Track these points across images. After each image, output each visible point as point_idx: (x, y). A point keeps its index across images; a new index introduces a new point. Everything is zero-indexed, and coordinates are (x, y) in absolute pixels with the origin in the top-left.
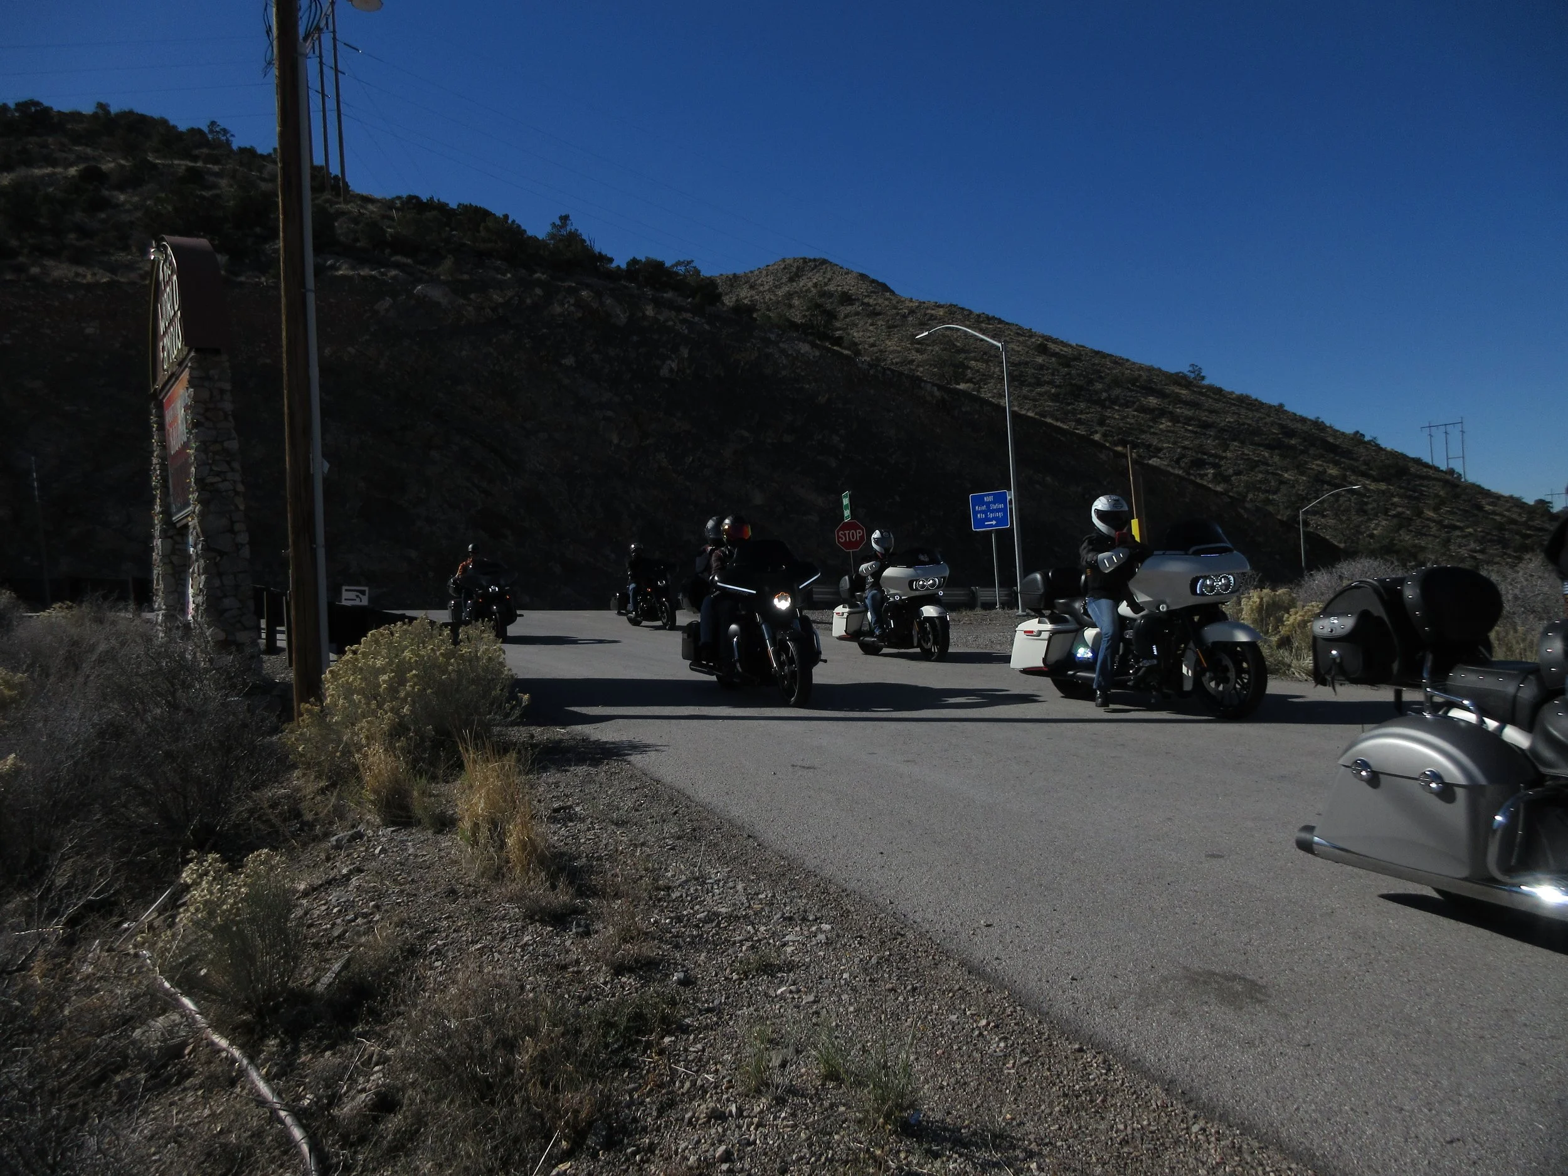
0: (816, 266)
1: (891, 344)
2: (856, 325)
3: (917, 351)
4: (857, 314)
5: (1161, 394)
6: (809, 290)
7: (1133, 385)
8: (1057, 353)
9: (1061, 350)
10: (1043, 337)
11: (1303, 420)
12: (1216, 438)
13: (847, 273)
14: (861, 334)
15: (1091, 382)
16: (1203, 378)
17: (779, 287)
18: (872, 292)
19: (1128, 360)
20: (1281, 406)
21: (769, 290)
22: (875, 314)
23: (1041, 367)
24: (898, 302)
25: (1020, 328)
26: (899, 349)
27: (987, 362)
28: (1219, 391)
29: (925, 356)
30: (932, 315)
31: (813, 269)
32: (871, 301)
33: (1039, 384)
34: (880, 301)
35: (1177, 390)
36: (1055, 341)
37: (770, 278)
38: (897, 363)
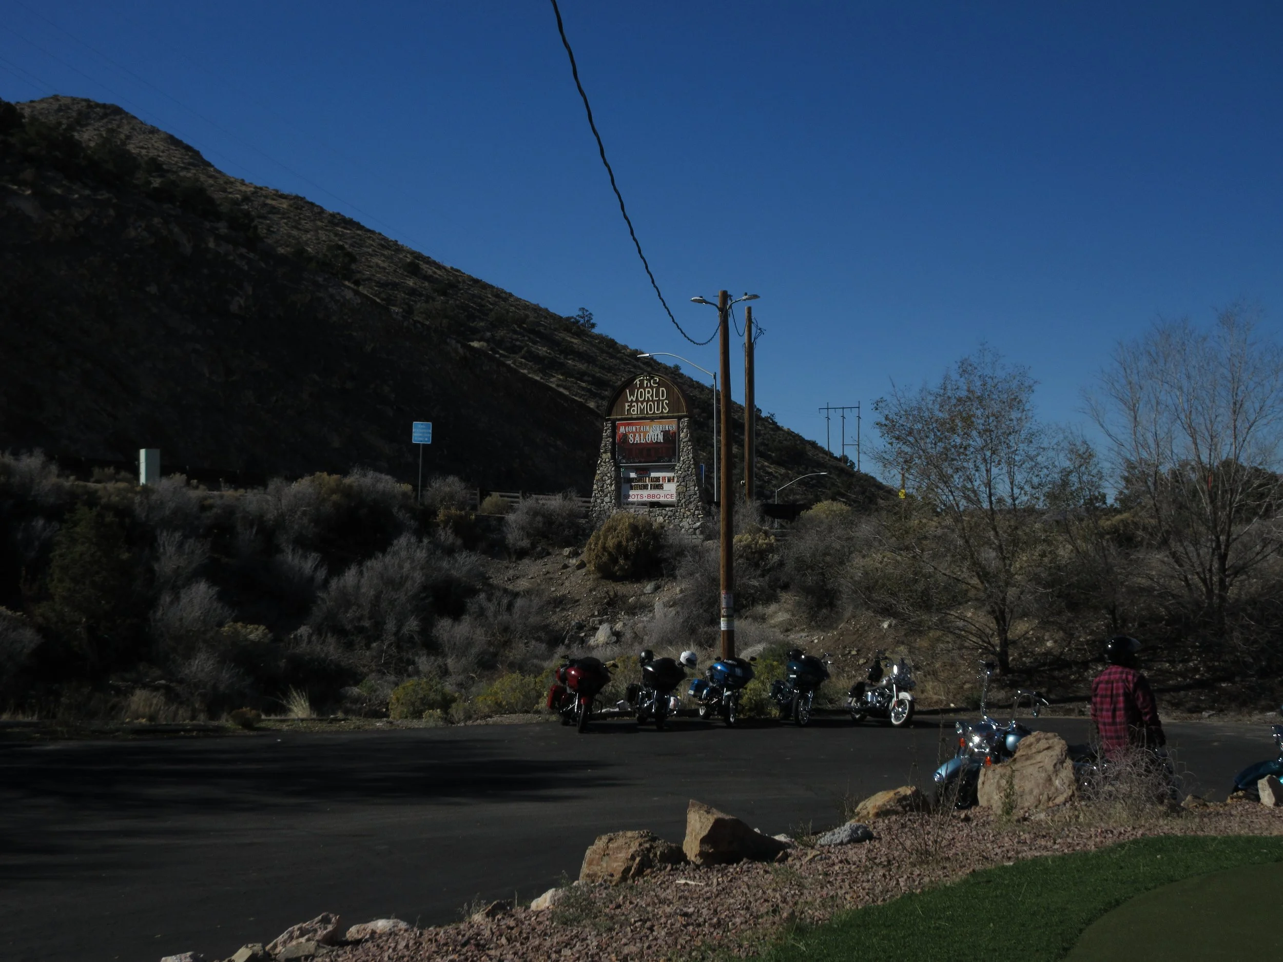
0: (105, 115)
7: (520, 326)
8: (431, 276)
9: (435, 273)
10: (413, 253)
15: (471, 317)
16: (594, 325)
18: (190, 164)
19: (511, 295)
23: (413, 292)
24: (223, 183)
30: (273, 207)
34: (200, 178)
35: (568, 338)
36: (427, 260)
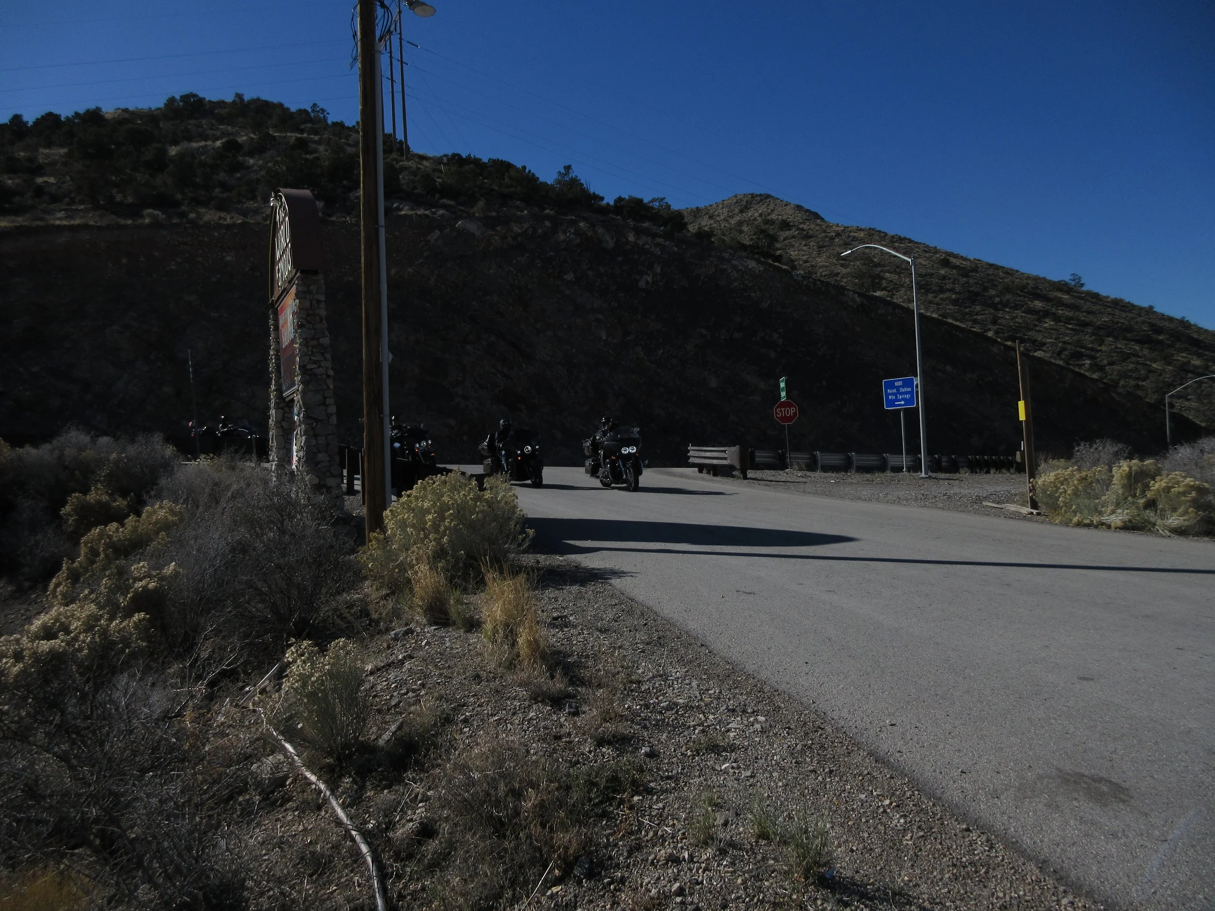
0: (761, 200)
1: (821, 261)
2: (793, 246)
3: (842, 265)
4: (794, 237)
5: (1045, 298)
6: (755, 219)
7: (1022, 291)
8: (959, 266)
9: (962, 264)
10: (946, 253)
11: (1171, 319)
12: (1093, 334)
13: (786, 205)
14: (797, 252)
15: (985, 289)
16: (1082, 285)
17: (732, 217)
18: (806, 220)
19: (1017, 271)
20: (1151, 307)
21: (724, 220)
22: (808, 237)
23: (944, 277)
24: (827, 227)
25: (927, 246)
26: (827, 264)
27: (899, 274)
28: (1096, 296)
29: (848, 270)
30: (854, 237)
31: (759, 203)
32: (805, 227)
33: (942, 291)
34: (812, 226)
35: (1059, 295)
36: (956, 256)
37: (725, 210)
38: (825, 276)
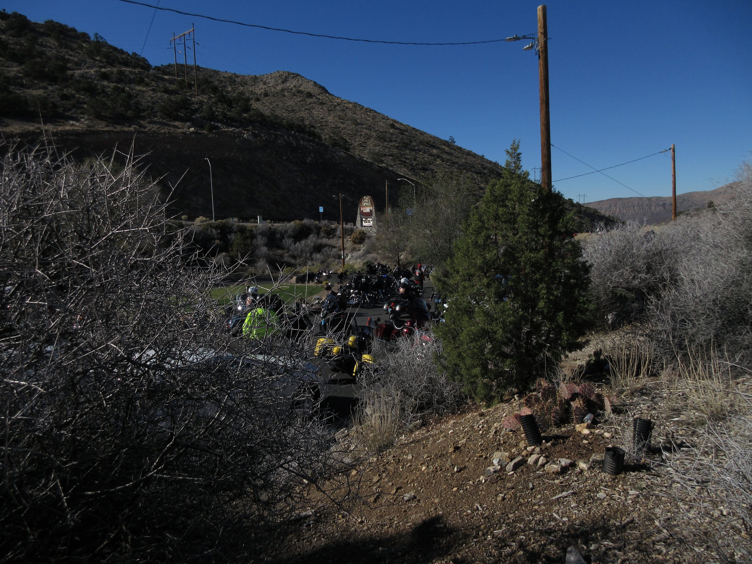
1: (330, 119)
2: (315, 108)
4: (315, 103)
6: (292, 89)
7: (428, 144)
9: (400, 127)
10: (393, 120)
11: (491, 162)
12: (458, 168)
14: (317, 112)
16: (455, 142)
17: (277, 85)
18: (320, 93)
19: (426, 133)
20: (483, 156)
21: (273, 86)
22: (322, 104)
23: (392, 134)
25: (384, 116)
26: (334, 121)
27: (370, 130)
28: (460, 149)
32: (320, 97)
33: (391, 141)
35: (444, 147)
37: (273, 80)
